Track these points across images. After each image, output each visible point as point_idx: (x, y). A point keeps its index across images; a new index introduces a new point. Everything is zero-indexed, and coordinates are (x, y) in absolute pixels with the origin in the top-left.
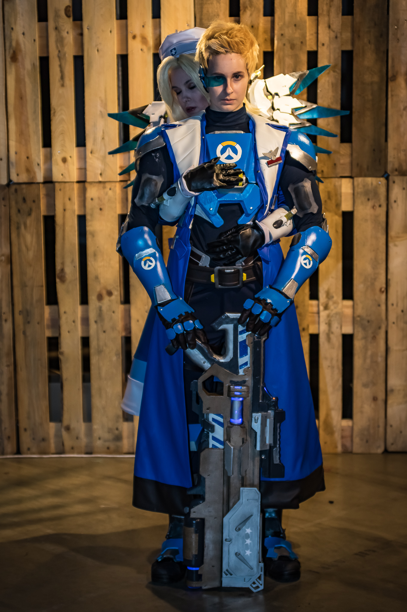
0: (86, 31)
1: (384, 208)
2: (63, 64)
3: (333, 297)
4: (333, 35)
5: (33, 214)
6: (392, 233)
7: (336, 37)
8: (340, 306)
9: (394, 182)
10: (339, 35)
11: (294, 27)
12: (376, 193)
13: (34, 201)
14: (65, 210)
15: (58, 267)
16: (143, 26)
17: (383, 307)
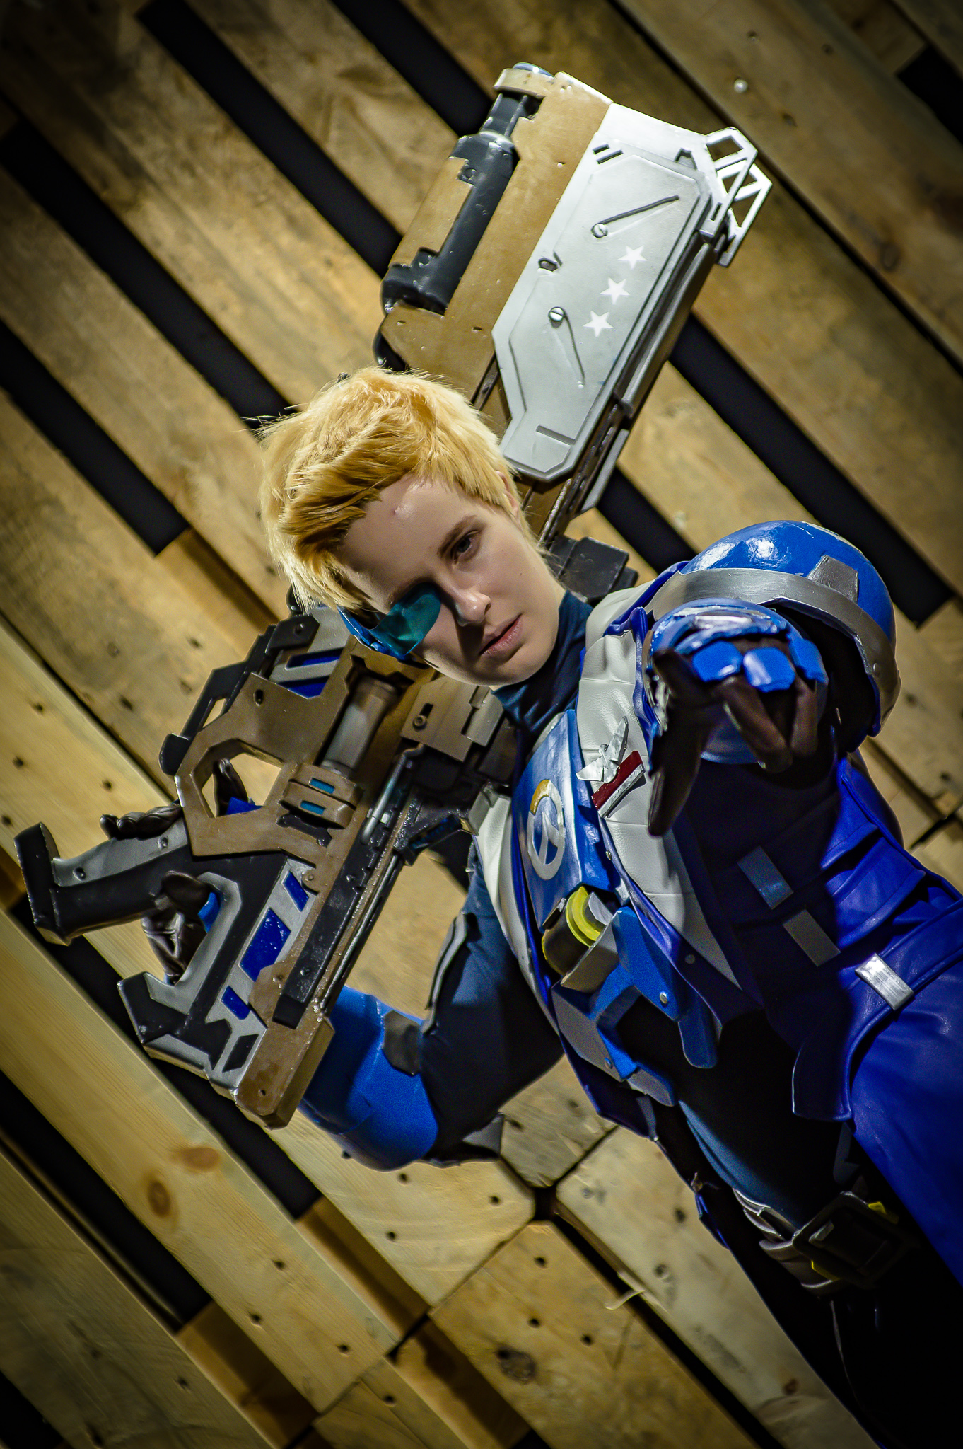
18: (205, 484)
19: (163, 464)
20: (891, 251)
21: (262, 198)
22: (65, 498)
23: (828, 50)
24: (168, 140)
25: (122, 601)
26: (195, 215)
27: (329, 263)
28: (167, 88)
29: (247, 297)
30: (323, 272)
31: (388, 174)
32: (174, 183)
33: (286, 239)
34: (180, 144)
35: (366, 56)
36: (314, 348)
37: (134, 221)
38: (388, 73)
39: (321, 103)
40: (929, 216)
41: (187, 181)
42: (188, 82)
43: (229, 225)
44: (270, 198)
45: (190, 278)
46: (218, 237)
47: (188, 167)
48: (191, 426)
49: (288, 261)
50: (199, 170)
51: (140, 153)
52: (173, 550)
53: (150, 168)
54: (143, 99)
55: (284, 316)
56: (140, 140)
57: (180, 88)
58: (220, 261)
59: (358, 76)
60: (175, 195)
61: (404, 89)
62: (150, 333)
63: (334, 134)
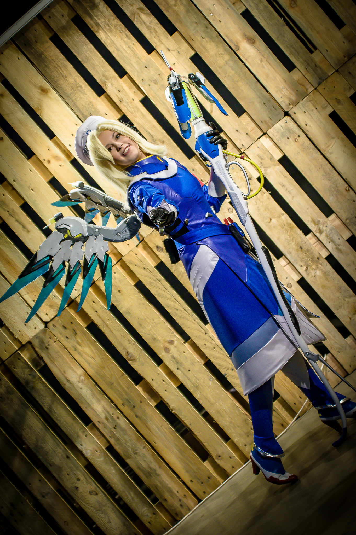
0: (14, 184)
1: (303, 135)
2: (17, 218)
3: (319, 221)
4: (175, 53)
5: (78, 332)
6: (322, 147)
7: (179, 53)
8: (329, 223)
9: (295, 113)
10: (179, 51)
11: (146, 69)
12: (290, 131)
13: (72, 323)
14: (96, 312)
15: (123, 353)
16: (49, 150)
18: (109, 84)
19: (101, 80)
20: (238, 47)
21: (122, 31)
22: (83, 86)
23: (228, 8)
24: (104, 19)
25: (93, 106)
26: (109, 34)
27: (134, 44)
28: (105, 9)
29: (118, 50)
30: (132, 46)
31: (145, 28)
32: (106, 28)
33: (126, 39)
34: (107, 20)
35: (142, 5)
36: (130, 60)
37: (97, 34)
38: (146, 9)
39: (133, 14)
40: (245, 41)
41: (108, 27)
42: (108, 8)
43: (115, 36)
44: (123, 31)
45: (108, 46)
46: (113, 38)
47: (108, 25)
48: (107, 74)
49: (126, 43)
50: (110, 25)
51: (99, 22)
52: (102, 96)
53: (101, 24)
54: (100, 11)
55: (125, 54)
56: (99, 19)
57: (107, 10)
58: (113, 43)
59: (140, 9)
60: (105, 30)
61: (149, 12)
62: (100, 56)
63: (135, 20)
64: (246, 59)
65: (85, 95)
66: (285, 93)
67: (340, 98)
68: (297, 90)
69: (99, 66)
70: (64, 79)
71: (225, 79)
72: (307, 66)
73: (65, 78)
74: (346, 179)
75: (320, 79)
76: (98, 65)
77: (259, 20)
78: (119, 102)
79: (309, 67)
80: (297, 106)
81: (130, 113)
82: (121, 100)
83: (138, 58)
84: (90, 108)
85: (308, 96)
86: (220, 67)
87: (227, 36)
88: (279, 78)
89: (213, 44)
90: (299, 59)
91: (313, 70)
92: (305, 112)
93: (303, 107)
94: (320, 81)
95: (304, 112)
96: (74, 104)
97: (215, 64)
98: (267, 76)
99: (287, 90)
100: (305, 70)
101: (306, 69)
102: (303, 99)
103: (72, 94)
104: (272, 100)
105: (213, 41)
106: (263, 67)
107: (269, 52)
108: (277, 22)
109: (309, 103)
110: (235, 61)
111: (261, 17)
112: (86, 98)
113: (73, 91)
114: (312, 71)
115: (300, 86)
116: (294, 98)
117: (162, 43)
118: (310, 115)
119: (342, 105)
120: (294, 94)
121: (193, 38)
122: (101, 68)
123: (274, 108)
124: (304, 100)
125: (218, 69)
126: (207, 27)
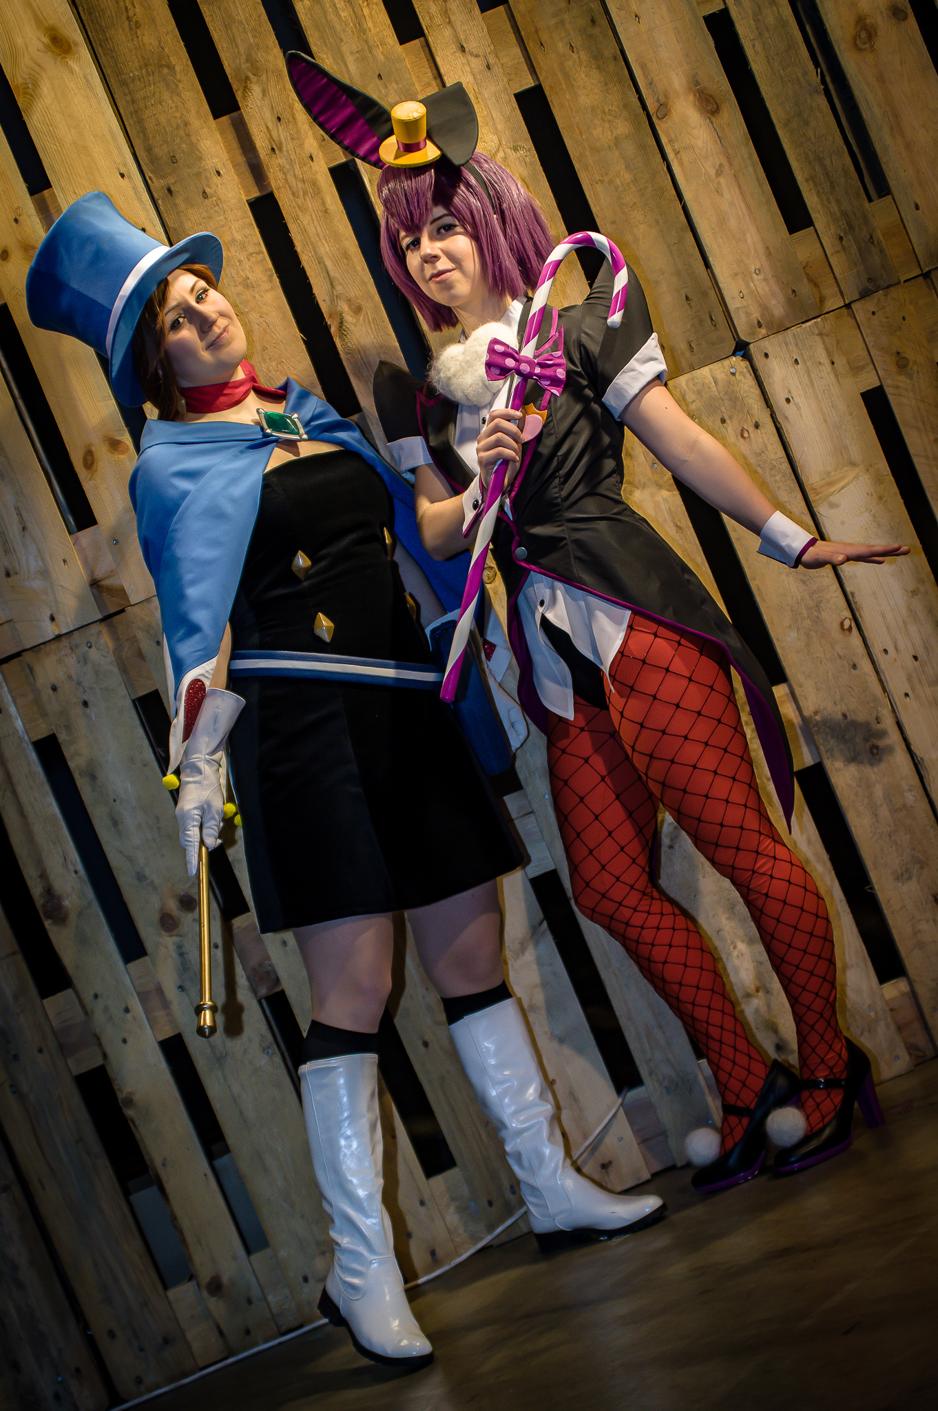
1: (769, 427)
4: (477, 64)
6: (812, 481)
7: (488, 67)
9: (766, 355)
10: (492, 60)
11: (377, 80)
12: (735, 400)
15: (37, 889)
16: (16, 221)
17: (866, 665)
64: (677, 153)
65: (176, 98)
66: (756, 288)
67: (910, 354)
68: (794, 291)
69: (246, 26)
70: (131, 29)
71: (599, 188)
72: (845, 233)
73: (134, 27)
74: (853, 594)
75: (869, 279)
76: (241, 22)
77: (749, 53)
78: (269, 152)
79: (850, 237)
80: (780, 336)
81: (290, 192)
82: (275, 147)
83: (366, 42)
84: (178, 141)
85: (819, 319)
86: (595, 150)
87: (643, 67)
88: (752, 238)
89: (595, 74)
90: (829, 202)
91: (860, 250)
92: (796, 361)
93: (797, 345)
94: (870, 286)
95: (793, 360)
96: (136, 112)
97: (584, 137)
98: (722, 220)
99: (765, 280)
100: (837, 242)
101: (841, 238)
102: (803, 323)
103: (139, 79)
104: (712, 293)
105: (598, 68)
106: (719, 192)
107: (750, 155)
108: (800, 75)
109: (818, 339)
110: (642, 147)
111: (758, 46)
112: (177, 107)
113: (144, 71)
114: (854, 249)
115: (805, 281)
116: (778, 309)
117: (449, 22)
118: (809, 375)
119: (911, 377)
120: (781, 298)
121: (545, 37)
122: (249, 34)
123: (712, 319)
124: (804, 326)
125: (588, 153)
126: (593, 21)
